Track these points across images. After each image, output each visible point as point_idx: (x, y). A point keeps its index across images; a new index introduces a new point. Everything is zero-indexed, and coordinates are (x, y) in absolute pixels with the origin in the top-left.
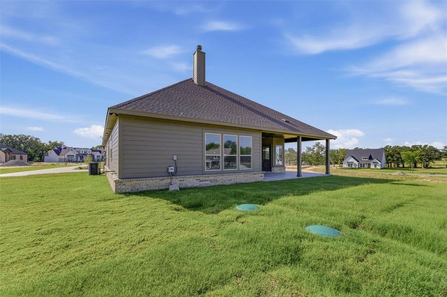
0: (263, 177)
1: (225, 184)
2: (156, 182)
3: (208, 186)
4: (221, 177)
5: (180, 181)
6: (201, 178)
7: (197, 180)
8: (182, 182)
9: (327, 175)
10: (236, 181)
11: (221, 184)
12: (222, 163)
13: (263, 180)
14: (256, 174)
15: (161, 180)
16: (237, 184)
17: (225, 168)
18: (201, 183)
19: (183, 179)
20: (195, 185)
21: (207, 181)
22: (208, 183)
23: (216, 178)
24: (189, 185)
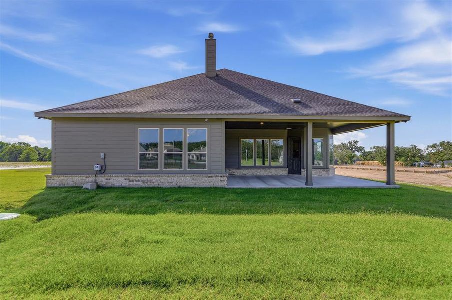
0: (226, 183)
1: (162, 186)
2: (82, 180)
3: (140, 187)
4: (157, 178)
5: (107, 179)
6: (132, 179)
7: (126, 180)
8: (109, 181)
9: (388, 186)
10: (179, 185)
11: (156, 186)
12: (161, 161)
13: (226, 187)
14: (212, 177)
15: (87, 178)
16: (180, 187)
17: (165, 168)
18: (131, 183)
19: (109, 178)
20: (124, 185)
21: (139, 181)
22: (141, 184)
23: (150, 179)
24: (117, 185)
